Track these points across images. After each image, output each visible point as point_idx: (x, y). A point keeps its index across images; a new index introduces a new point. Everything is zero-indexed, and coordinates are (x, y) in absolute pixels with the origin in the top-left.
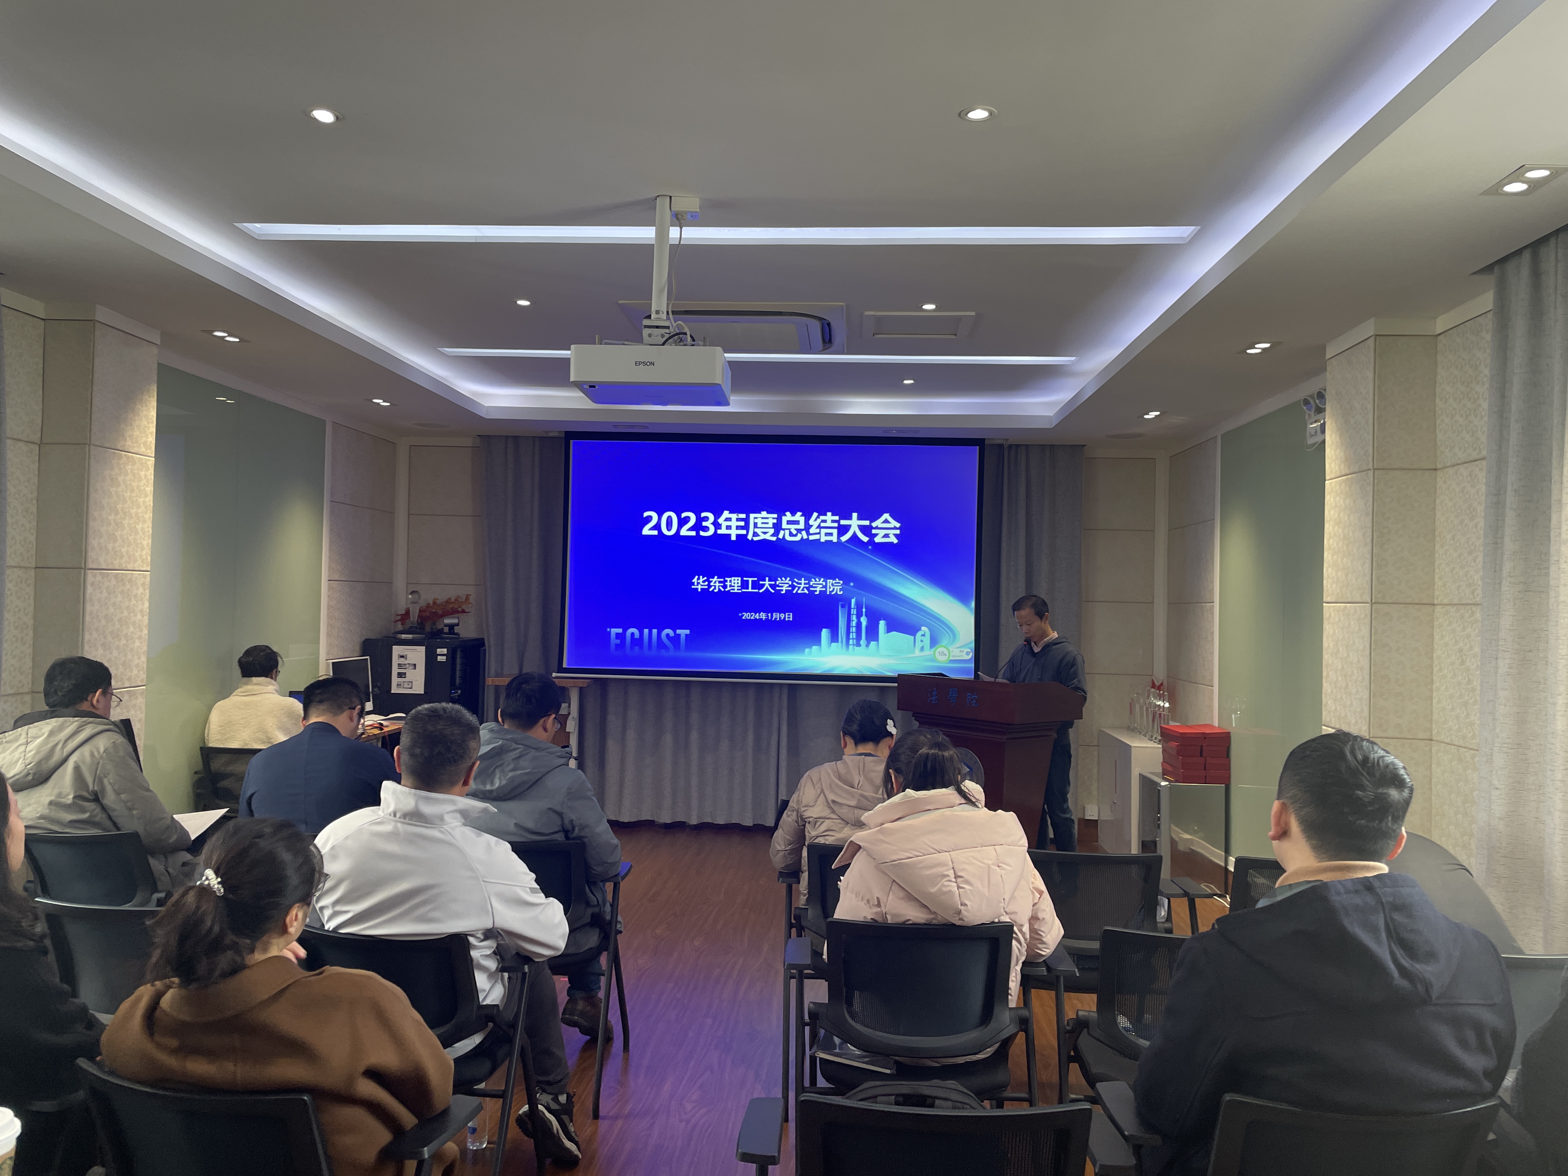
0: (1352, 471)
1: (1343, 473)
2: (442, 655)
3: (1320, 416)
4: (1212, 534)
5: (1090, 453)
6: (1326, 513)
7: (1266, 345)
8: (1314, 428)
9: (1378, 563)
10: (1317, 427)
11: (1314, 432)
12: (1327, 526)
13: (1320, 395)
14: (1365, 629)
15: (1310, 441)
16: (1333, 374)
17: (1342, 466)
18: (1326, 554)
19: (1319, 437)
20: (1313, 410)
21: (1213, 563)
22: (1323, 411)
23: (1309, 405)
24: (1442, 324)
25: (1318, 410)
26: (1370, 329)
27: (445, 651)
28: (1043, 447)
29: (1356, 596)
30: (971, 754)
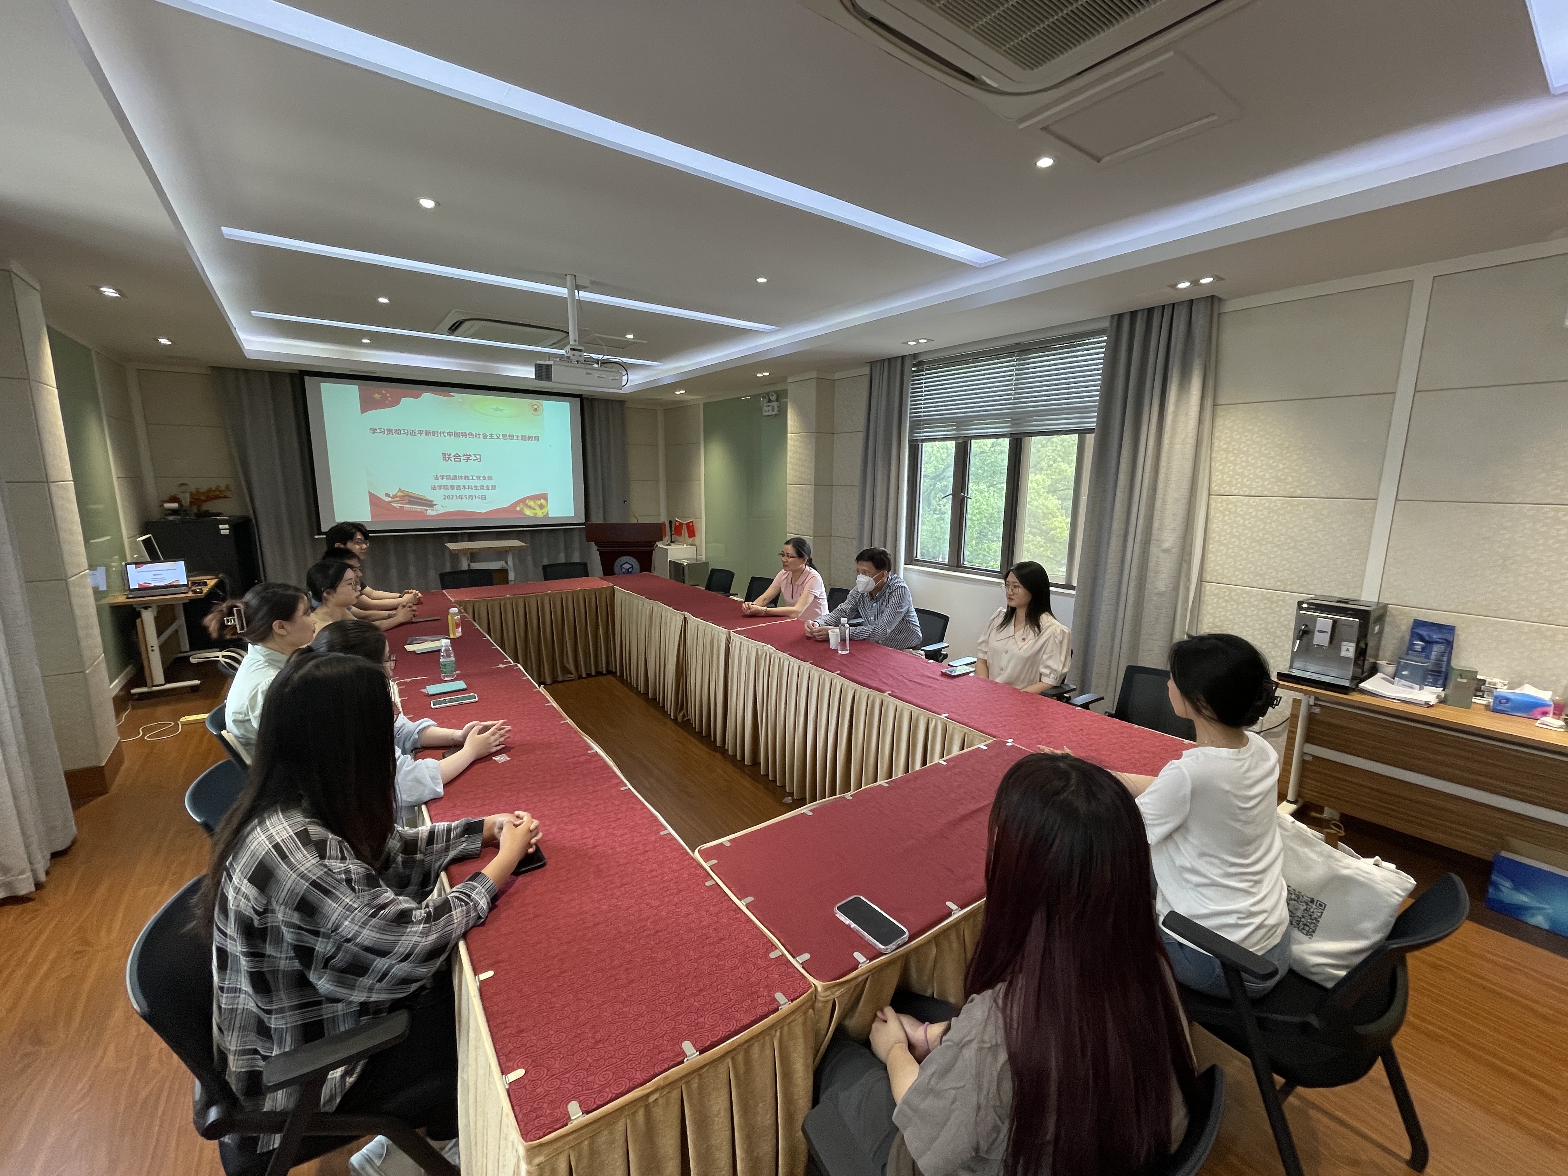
0: (804, 432)
1: (799, 432)
2: (224, 529)
3: (771, 404)
4: (699, 449)
5: (628, 405)
6: (788, 448)
7: (768, 374)
8: (767, 409)
9: (817, 469)
10: (770, 408)
11: (768, 410)
12: (789, 453)
13: (773, 395)
14: (812, 495)
15: (765, 414)
16: (792, 390)
17: (798, 430)
18: (788, 465)
19: (771, 413)
20: (766, 400)
21: (699, 462)
22: (773, 401)
23: (764, 397)
24: (837, 376)
25: (770, 401)
26: (814, 374)
27: (227, 526)
28: (607, 401)
29: (806, 482)
30: (632, 558)
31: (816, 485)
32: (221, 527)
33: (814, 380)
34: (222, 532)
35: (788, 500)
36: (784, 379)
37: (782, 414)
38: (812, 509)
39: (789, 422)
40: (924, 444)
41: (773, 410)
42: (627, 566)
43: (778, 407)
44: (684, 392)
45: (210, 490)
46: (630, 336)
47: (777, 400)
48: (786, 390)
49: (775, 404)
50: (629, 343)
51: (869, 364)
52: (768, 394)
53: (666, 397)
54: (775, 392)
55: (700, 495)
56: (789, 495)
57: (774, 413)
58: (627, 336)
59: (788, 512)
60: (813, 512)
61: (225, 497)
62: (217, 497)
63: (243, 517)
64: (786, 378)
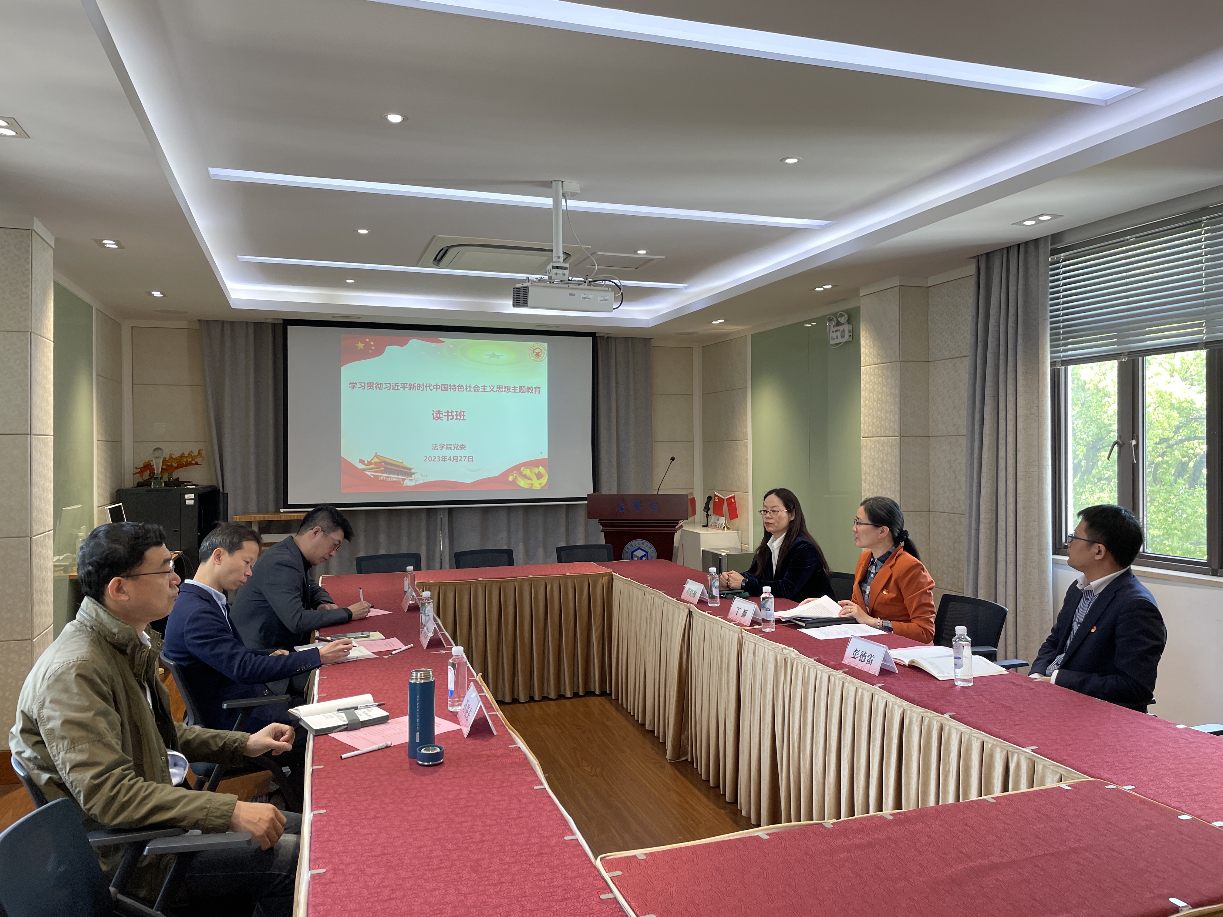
0: (883, 362)
1: (876, 363)
2: (190, 499)
3: (841, 328)
4: (745, 397)
5: (654, 343)
6: (862, 385)
7: (830, 286)
8: (835, 334)
9: (903, 414)
10: (839, 334)
11: (835, 337)
12: (863, 393)
13: (841, 316)
14: (897, 451)
15: (832, 342)
16: (866, 305)
17: (875, 359)
18: (862, 409)
19: (840, 340)
20: (834, 323)
21: (746, 415)
22: (843, 324)
23: (830, 320)
24: (931, 281)
25: (838, 324)
26: (896, 282)
27: (192, 496)
28: (627, 339)
29: (888, 433)
30: (646, 543)
31: (901, 437)
32: (187, 496)
33: (897, 289)
34: (188, 502)
35: (863, 461)
36: (854, 293)
37: (854, 341)
38: (898, 471)
39: (862, 350)
40: (1070, 368)
41: (843, 337)
42: (639, 553)
43: (849, 331)
44: (723, 321)
45: (182, 456)
46: (642, 252)
47: (849, 322)
48: (858, 308)
49: (846, 327)
50: (645, 261)
51: (975, 260)
52: (835, 315)
53: (701, 329)
54: (846, 311)
55: (747, 459)
56: (865, 452)
57: (844, 340)
58: (639, 252)
59: (863, 478)
60: (898, 476)
61: (197, 464)
62: (189, 464)
63: (211, 486)
64: (858, 290)
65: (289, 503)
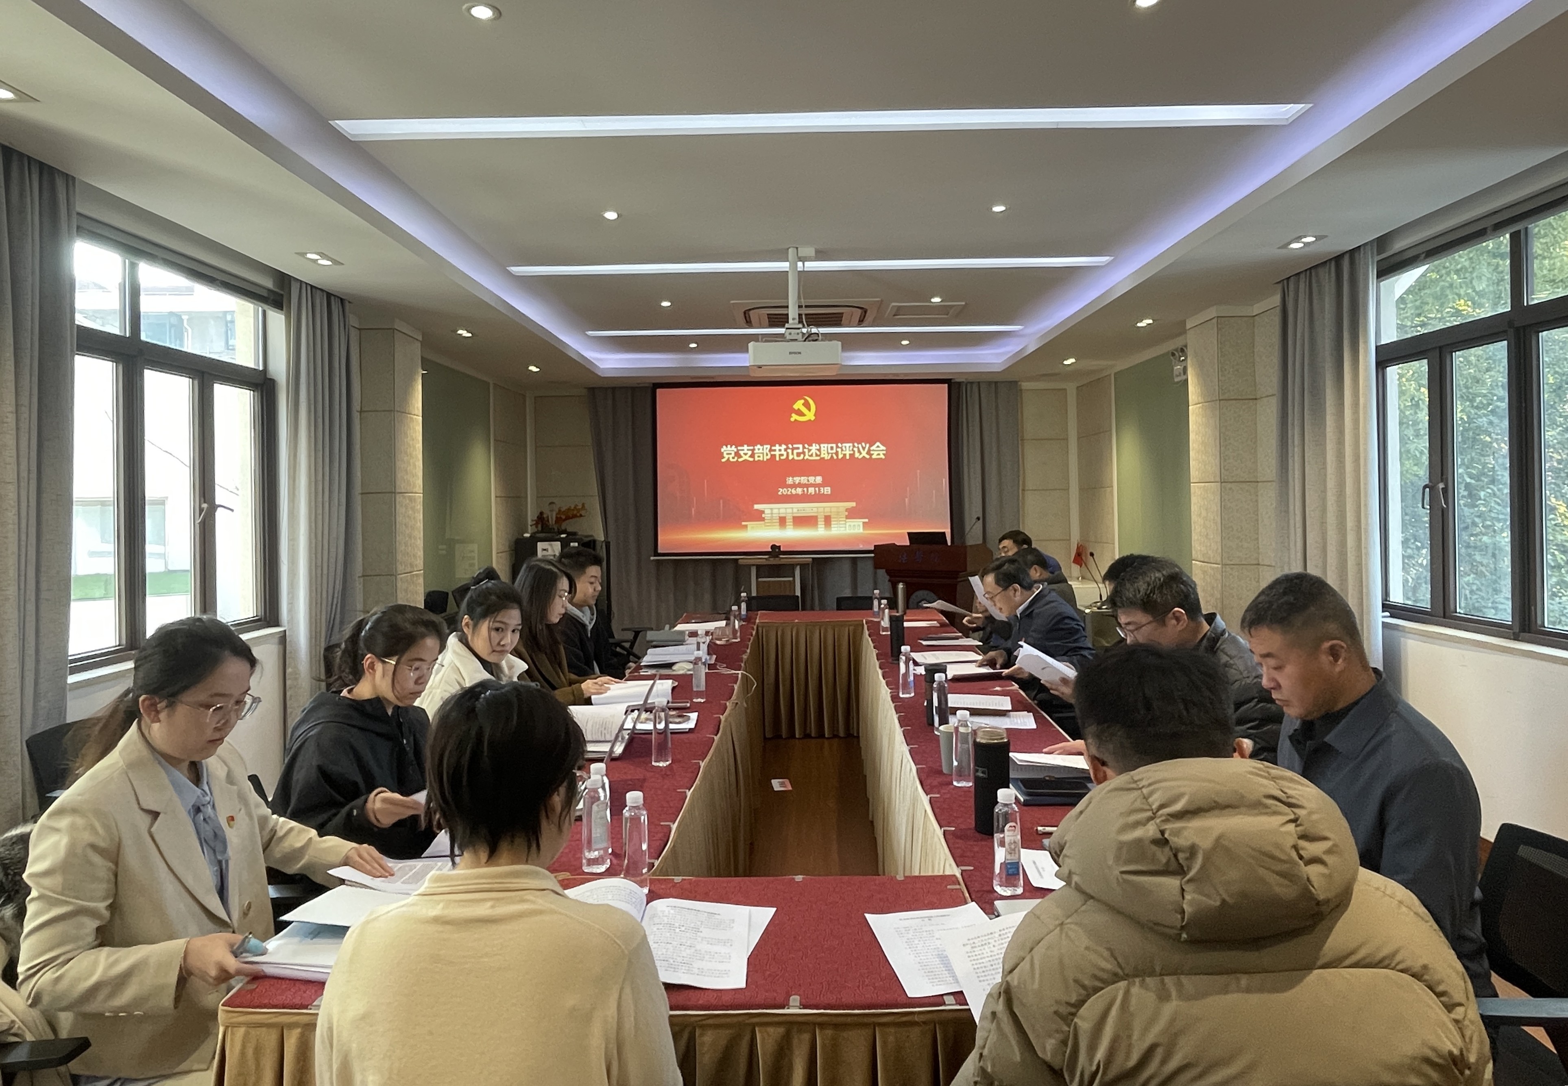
0: (1206, 401)
1: (1200, 402)
3: (1183, 364)
4: (1109, 441)
5: (1022, 386)
6: (1191, 428)
7: (1151, 321)
8: (1178, 371)
9: (1223, 458)
10: (1181, 370)
11: (1179, 374)
12: (1191, 435)
13: (1182, 350)
14: (1218, 499)
15: (1176, 380)
16: (1192, 340)
17: (1200, 398)
18: (1191, 453)
19: (1182, 377)
20: (1176, 359)
21: (1110, 460)
22: (1184, 360)
23: (1173, 355)
24: (1257, 309)
25: (1180, 359)
26: (1213, 313)
29: (1213, 478)
30: (930, 594)
31: (1221, 482)
33: (1216, 321)
35: (1192, 509)
36: (1184, 325)
37: (1185, 379)
38: (1218, 520)
39: (1190, 389)
41: (1185, 374)
44: (1074, 361)
45: (569, 509)
46: (936, 300)
48: (1188, 341)
51: (1281, 285)
52: (1177, 350)
53: (1057, 370)
55: (1113, 509)
58: (933, 300)
59: (1193, 527)
60: (1217, 526)
61: (578, 515)
62: (575, 516)
64: (1184, 323)
65: (659, 551)
